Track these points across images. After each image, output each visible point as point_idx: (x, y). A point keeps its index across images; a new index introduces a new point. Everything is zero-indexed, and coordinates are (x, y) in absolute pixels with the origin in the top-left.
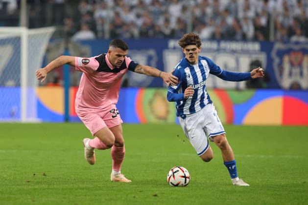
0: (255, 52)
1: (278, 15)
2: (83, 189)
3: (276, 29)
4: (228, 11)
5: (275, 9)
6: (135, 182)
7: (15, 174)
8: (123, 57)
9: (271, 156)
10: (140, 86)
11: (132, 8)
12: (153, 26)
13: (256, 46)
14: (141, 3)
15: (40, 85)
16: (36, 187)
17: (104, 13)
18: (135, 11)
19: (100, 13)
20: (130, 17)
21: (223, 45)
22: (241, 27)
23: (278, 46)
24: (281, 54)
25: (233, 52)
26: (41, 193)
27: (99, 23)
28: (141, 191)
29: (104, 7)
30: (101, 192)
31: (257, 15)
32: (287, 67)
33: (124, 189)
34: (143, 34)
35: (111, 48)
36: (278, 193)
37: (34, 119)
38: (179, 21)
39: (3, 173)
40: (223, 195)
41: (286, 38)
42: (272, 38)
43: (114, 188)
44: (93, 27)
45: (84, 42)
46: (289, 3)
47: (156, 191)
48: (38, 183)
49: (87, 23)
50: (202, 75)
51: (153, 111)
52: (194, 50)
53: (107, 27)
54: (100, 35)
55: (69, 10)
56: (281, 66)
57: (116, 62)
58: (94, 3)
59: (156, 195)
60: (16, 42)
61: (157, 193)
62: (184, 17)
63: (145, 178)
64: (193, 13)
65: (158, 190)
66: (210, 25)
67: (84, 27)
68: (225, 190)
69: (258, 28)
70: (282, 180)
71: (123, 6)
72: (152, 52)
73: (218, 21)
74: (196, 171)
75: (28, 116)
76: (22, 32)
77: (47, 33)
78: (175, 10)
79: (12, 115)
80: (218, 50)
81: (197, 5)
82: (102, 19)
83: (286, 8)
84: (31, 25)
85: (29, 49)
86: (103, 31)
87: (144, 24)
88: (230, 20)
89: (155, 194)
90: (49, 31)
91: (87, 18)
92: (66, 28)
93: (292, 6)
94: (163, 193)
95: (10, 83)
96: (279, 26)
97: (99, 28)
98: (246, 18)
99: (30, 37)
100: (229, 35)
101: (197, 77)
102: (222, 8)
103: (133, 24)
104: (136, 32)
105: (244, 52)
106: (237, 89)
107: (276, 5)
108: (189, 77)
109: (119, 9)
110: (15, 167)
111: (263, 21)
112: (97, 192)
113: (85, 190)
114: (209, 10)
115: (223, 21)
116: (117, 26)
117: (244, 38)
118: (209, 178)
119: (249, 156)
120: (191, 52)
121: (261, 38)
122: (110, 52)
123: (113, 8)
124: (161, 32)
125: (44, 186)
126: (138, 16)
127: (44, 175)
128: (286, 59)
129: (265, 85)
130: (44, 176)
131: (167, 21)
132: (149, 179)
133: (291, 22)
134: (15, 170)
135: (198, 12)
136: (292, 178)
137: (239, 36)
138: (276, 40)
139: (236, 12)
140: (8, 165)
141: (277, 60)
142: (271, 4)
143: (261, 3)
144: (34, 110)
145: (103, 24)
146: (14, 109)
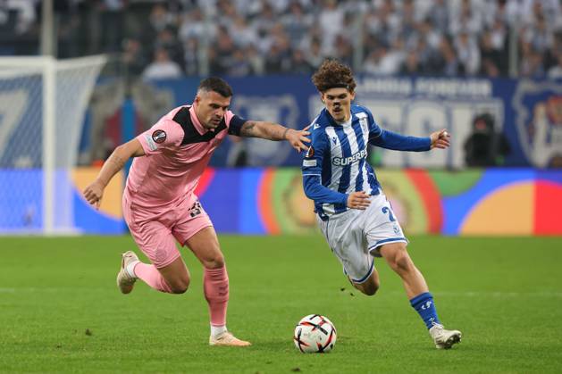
0: (481, 98)
1: (524, 29)
2: (161, 359)
3: (521, 55)
4: (430, 21)
5: (518, 17)
6: (256, 346)
7: (33, 334)
8: (221, 109)
9: (513, 294)
10: (267, 164)
11: (250, 18)
12: (289, 52)
13: (484, 88)
14: (268, 9)
15: (79, 165)
16: (73, 355)
17: (198, 29)
18: (256, 24)
19: (190, 29)
20: (247, 35)
21: (422, 85)
22: (455, 52)
23: (526, 87)
24: (530, 101)
25: (441, 98)
26: (82, 368)
27: (189, 47)
28: (269, 363)
29: (199, 17)
30: (194, 364)
31: (486, 29)
32: (541, 125)
33: (238, 359)
34: (272, 66)
35: (201, 93)
36: (527, 364)
37: (68, 230)
38: (340, 41)
39: (11, 331)
40: (424, 368)
41: (539, 71)
42: (513, 71)
43: (219, 357)
44: (177, 55)
45: (162, 83)
46: (545, 6)
47: (297, 362)
48: (75, 349)
49: (167, 48)
50: (358, 140)
51: (290, 211)
52: (342, 96)
53: (204, 55)
54: (191, 69)
55: (133, 24)
56: (530, 124)
57: (209, 119)
58: (180, 8)
59: (297, 370)
60: (33, 84)
61: (299, 365)
62: (348, 34)
63: (276, 338)
64: (365, 26)
65: (302, 361)
66: (398, 49)
67: (161, 55)
68: (427, 359)
69: (487, 54)
70: (534, 339)
71: (233, 15)
72: (288, 101)
73: (413, 41)
74: (372, 322)
75: (57, 223)
76: (45, 65)
77: (90, 68)
78: (331, 22)
79: (27, 222)
80: (413, 96)
81: (372, 12)
82: (195, 39)
83: (540, 14)
84: (62, 53)
85: (58, 98)
86: (196, 62)
87: (274, 48)
88: (435, 40)
89: (295, 367)
90: (96, 62)
91: (166, 38)
92: (127, 58)
93: (551, 12)
94: (311, 366)
95: (24, 162)
96: (526, 49)
97: (189, 56)
98: (464, 35)
99: (59, 75)
100: (433, 67)
101: (348, 142)
102: (419, 16)
103: (252, 48)
104: (258, 63)
105: (461, 98)
106: (449, 168)
107: (520, 10)
108: (335, 142)
109: (225, 21)
110: (33, 319)
111: (497, 40)
112: (187, 365)
113: (164, 362)
114: (394, 21)
115: (423, 41)
116: (224, 51)
117: (462, 73)
118: (396, 337)
119: (471, 294)
120: (336, 100)
121: (493, 71)
122: (197, 101)
123: (216, 19)
124: (305, 64)
125: (87, 354)
126: (262, 34)
127: (88, 333)
128: (541, 110)
129: (500, 160)
130: (87, 337)
131: (317, 41)
132: (284, 339)
133: (549, 41)
134: (32, 326)
135: (374, 24)
136: (552, 335)
137: (451, 69)
138: (522, 75)
139: (446, 22)
140: (19, 317)
141: (522, 114)
142: (512, 8)
143: (493, 7)
144: (68, 210)
145: (196, 49)
146: (31, 210)
